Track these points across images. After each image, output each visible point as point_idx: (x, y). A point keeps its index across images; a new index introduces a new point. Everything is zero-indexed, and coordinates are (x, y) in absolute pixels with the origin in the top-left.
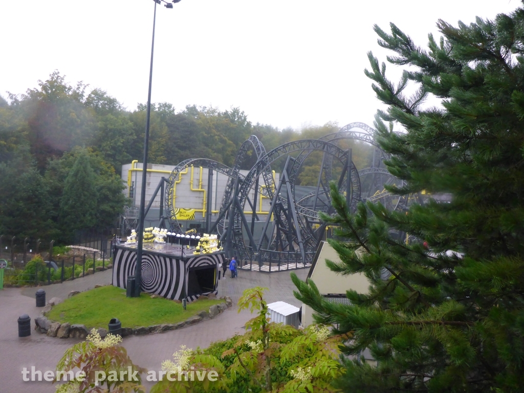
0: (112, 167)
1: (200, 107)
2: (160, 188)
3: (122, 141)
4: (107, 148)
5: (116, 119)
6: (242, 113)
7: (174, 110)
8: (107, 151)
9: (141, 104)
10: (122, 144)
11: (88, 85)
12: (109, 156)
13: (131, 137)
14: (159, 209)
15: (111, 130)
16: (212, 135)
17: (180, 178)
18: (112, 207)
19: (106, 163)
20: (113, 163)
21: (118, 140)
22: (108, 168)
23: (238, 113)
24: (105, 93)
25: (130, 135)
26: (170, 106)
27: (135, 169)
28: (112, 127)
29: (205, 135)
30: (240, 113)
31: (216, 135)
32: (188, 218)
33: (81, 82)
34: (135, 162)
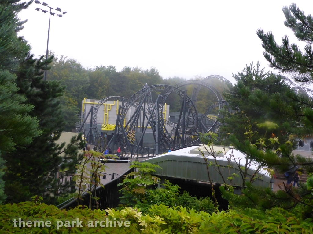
0: (76, 101)
1: (133, 68)
2: (91, 113)
3: (82, 87)
4: (74, 91)
5: (79, 75)
6: (156, 71)
7: (116, 69)
8: (74, 93)
9: (98, 67)
10: (82, 89)
11: (66, 57)
12: (75, 95)
13: (87, 85)
14: (90, 124)
15: (76, 81)
16: (136, 83)
17: (111, 108)
18: (69, 123)
19: (73, 99)
20: (77, 99)
21: (80, 87)
22: (74, 102)
23: (154, 71)
24: (76, 61)
25: (86, 84)
26: (113, 68)
27: (85, 102)
28: (76, 80)
29: (132, 83)
30: (155, 71)
31: (139, 83)
32: (111, 129)
33: (63, 55)
34: (85, 99)
